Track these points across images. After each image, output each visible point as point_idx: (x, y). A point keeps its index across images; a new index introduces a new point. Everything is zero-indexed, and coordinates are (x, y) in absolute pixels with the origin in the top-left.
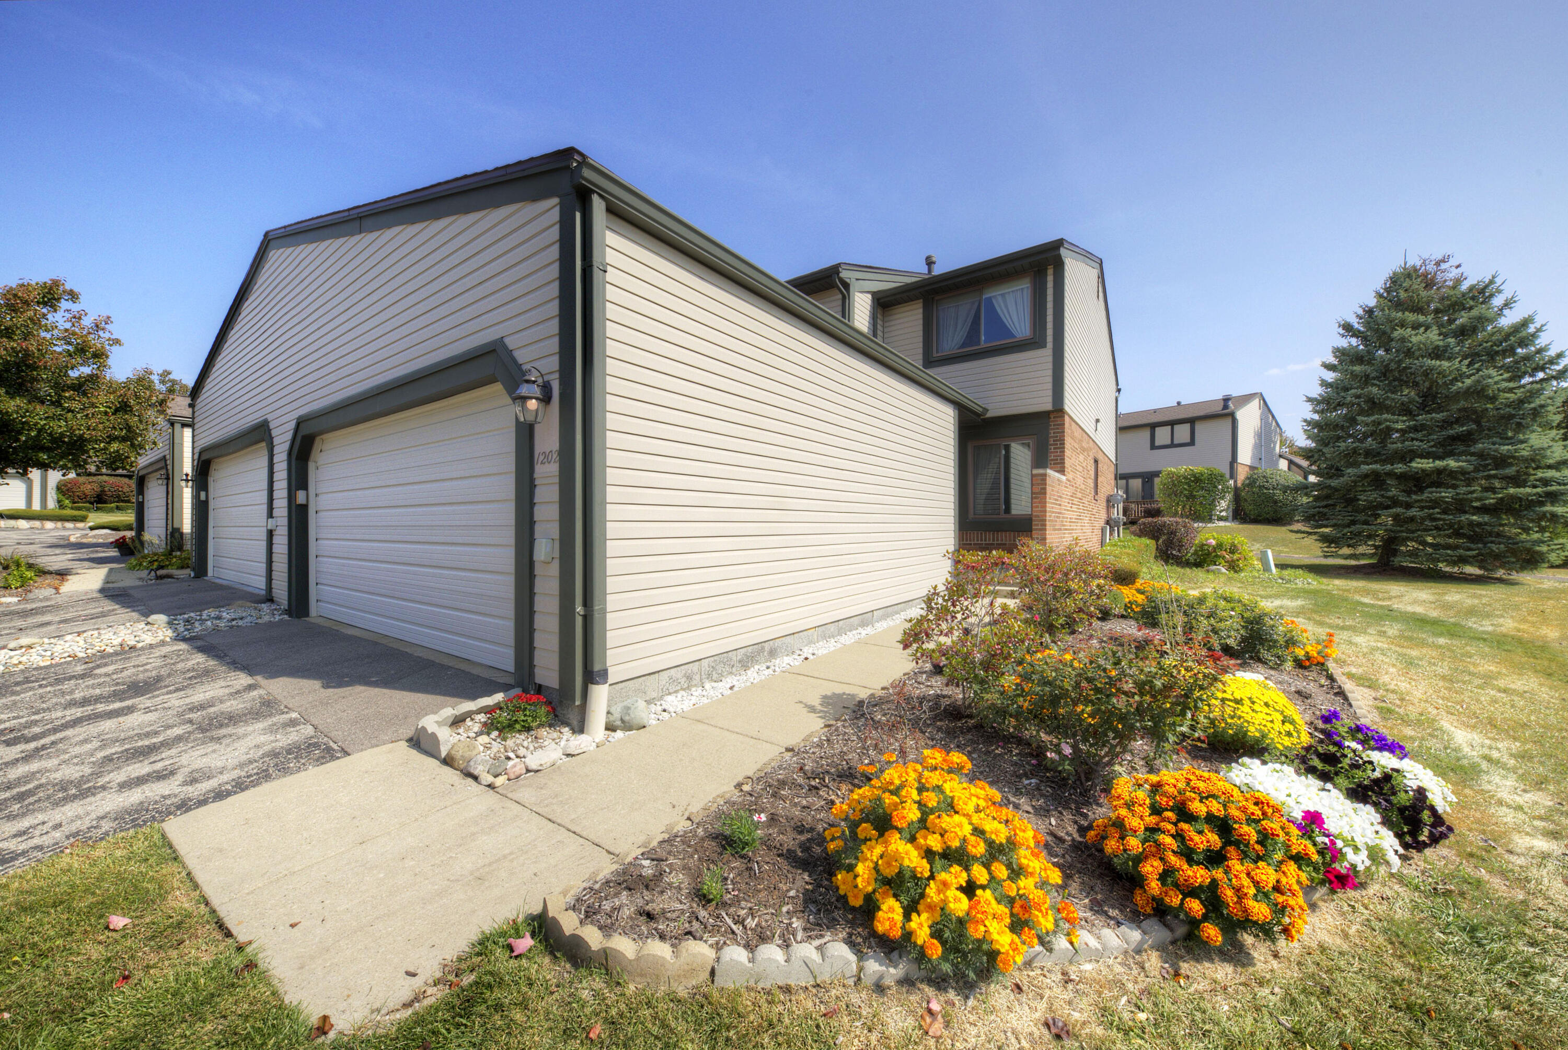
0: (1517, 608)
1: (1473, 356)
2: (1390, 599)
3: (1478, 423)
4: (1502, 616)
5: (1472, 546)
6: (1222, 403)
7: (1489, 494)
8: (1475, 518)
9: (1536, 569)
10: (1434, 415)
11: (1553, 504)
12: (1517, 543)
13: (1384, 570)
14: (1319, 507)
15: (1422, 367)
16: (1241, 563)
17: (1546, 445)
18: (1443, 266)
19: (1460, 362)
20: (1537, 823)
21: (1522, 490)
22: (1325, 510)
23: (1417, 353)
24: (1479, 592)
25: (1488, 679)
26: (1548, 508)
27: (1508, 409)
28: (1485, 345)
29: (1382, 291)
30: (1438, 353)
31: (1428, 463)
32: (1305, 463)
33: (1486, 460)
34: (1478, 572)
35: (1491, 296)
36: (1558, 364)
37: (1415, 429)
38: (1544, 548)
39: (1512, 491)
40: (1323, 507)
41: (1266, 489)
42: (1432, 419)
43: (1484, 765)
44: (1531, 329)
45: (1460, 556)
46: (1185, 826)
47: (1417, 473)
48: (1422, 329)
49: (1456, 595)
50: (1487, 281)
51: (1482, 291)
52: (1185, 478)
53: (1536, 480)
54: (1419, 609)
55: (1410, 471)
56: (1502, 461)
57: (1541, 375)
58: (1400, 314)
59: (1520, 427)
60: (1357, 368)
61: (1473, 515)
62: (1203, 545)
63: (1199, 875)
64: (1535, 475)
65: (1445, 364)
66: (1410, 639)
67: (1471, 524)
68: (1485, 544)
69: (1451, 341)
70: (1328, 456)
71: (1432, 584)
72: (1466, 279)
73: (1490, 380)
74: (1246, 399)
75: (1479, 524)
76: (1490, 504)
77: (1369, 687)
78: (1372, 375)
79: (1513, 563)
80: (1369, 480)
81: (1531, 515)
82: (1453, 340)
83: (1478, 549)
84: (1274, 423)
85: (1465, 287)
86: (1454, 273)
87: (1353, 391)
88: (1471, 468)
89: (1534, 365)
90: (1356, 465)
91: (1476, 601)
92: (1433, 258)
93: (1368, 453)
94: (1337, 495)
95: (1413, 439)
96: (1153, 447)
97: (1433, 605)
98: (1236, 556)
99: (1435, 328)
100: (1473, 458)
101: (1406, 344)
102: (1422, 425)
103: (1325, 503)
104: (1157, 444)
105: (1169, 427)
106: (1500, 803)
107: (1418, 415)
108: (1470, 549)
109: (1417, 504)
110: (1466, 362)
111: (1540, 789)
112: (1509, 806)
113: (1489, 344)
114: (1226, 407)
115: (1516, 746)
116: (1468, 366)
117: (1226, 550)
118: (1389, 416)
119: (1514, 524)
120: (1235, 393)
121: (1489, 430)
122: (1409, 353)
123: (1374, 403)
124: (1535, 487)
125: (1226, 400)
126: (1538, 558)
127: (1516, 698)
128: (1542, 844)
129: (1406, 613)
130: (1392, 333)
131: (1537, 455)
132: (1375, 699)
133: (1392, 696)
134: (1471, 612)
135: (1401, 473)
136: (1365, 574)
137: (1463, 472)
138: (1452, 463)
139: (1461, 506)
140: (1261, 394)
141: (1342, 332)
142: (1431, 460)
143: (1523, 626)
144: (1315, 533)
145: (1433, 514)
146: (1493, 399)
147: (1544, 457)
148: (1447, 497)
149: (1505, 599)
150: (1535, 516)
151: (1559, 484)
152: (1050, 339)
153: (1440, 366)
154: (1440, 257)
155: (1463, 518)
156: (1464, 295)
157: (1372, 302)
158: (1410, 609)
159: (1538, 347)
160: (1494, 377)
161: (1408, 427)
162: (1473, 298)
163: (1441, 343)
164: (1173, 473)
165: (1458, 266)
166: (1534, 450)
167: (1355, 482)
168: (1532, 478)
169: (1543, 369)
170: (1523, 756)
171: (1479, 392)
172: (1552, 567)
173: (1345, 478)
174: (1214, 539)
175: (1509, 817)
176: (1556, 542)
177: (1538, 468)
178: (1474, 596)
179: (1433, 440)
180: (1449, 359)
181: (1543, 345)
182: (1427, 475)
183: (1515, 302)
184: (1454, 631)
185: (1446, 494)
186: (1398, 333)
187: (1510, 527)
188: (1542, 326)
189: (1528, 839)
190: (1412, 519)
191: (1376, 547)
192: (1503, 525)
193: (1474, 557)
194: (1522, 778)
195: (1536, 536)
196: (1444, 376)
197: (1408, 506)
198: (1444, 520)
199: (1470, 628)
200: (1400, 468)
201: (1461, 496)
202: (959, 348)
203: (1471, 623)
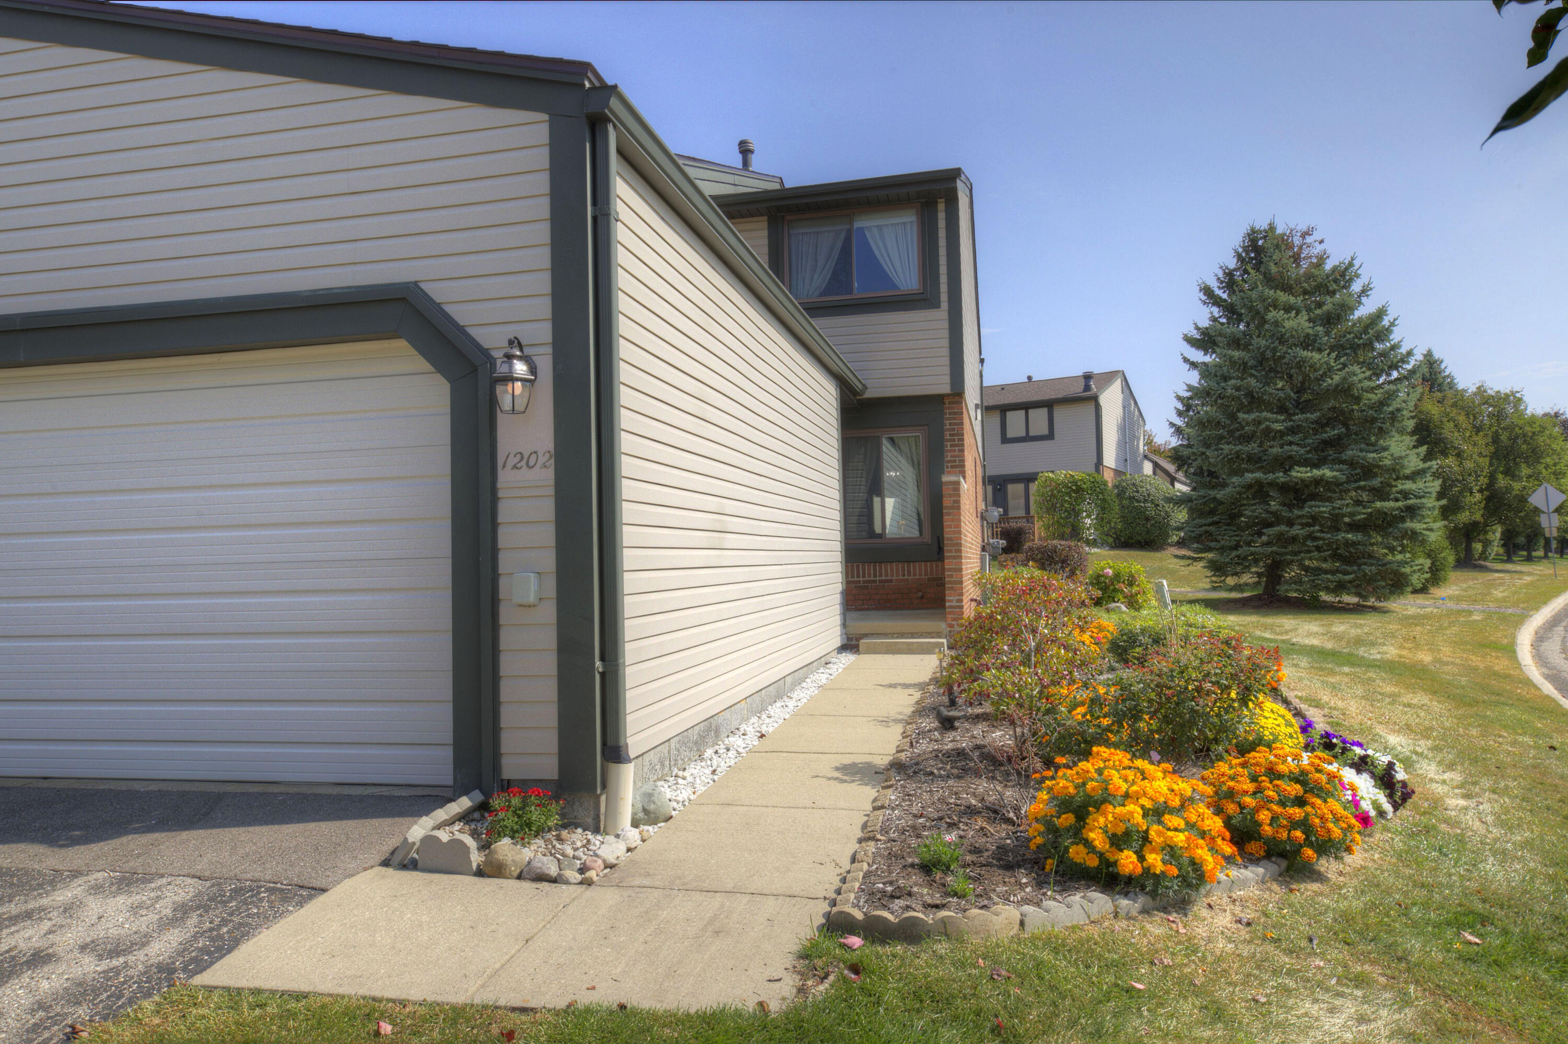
0: (1393, 636)
1: (1338, 348)
2: (1287, 632)
3: (1346, 425)
4: (1385, 645)
5: (1348, 568)
6: (1082, 383)
7: (1360, 509)
8: (1350, 536)
9: (1402, 593)
10: (1308, 415)
11: (1412, 521)
12: (1385, 565)
13: (1271, 602)
14: (1205, 525)
15: (1295, 357)
16: (1140, 599)
17: (1403, 454)
18: (1309, 240)
19: (1329, 354)
20: (1457, 791)
21: (1387, 503)
22: (1212, 528)
23: (1291, 341)
24: (1359, 622)
25: (1394, 698)
26: (1409, 524)
27: (1371, 412)
28: (1348, 336)
29: (1240, 250)
30: (1308, 343)
31: (1306, 472)
32: (1171, 468)
33: (1355, 469)
34: (1354, 600)
35: (1351, 280)
36: (1408, 363)
37: (1292, 431)
38: (1407, 570)
39: (1378, 504)
40: (1209, 525)
41: (1138, 501)
42: (1307, 419)
43: (1414, 757)
44: (1386, 322)
45: (1339, 581)
46: (1278, 782)
47: (1297, 483)
48: (1293, 313)
49: (1342, 626)
50: (1347, 262)
51: (1343, 274)
52: (1066, 486)
53: (1398, 493)
54: (1315, 642)
55: (1291, 481)
56: (1368, 471)
57: (1395, 374)
58: (1272, 292)
59: (1382, 432)
60: (1236, 354)
61: (1348, 533)
62: (1099, 576)
63: (1297, 812)
64: (1396, 486)
65: (1316, 356)
66: (1321, 669)
67: (1347, 544)
68: (1359, 566)
69: (1320, 329)
70: (1212, 460)
71: (1317, 616)
72: (1328, 257)
73: (1355, 378)
74: (1109, 377)
75: (1354, 544)
76: (1359, 520)
77: (1317, 707)
78: (1250, 364)
79: (1383, 587)
80: (1253, 491)
81: (1397, 533)
82: (1321, 328)
83: (1354, 572)
84: (1137, 413)
85: (1328, 266)
86: (1318, 249)
87: (1233, 382)
88: (1344, 478)
89: (1389, 363)
90: (1239, 472)
91: (1359, 631)
92: (1299, 228)
93: (1251, 459)
94: (1221, 509)
95: (1291, 443)
96: (1005, 440)
97: (1325, 637)
98: (1135, 589)
99: (1304, 313)
100: (1345, 467)
101: (1280, 329)
102: (1299, 426)
103: (1209, 520)
104: (1010, 434)
105: (1023, 412)
106: (1431, 780)
107: (1295, 414)
108: (1347, 573)
109: (1299, 521)
110: (1334, 355)
111: (1453, 770)
112: (1437, 782)
113: (1352, 335)
114: (1087, 388)
115: (1429, 743)
116: (1336, 360)
117: (1124, 582)
118: (1269, 415)
119: (1381, 543)
120: (1097, 369)
121: (1356, 434)
122: (1282, 340)
123: (1253, 397)
124: (1397, 500)
125: (1088, 377)
126: (1403, 581)
127: (1419, 711)
128: (1462, 802)
129: (1306, 646)
130: (1266, 314)
131: (1397, 464)
132: (1325, 716)
133: (1336, 713)
134: (1359, 642)
135: (1283, 484)
136: (1254, 608)
137: (1338, 484)
138: (1327, 472)
139: (1335, 523)
140: (1123, 374)
141: (1204, 298)
142: (1309, 469)
143: (1404, 652)
144: (1201, 559)
145: (1313, 532)
146: (1358, 399)
147: (1403, 467)
148: (1325, 512)
149: (1381, 627)
150: (1399, 534)
151: (1416, 497)
152: (944, 297)
153: (1311, 358)
154: (1305, 229)
155: (1339, 537)
156: (1328, 276)
157: (1232, 263)
158: (1307, 641)
159: (1392, 343)
160: (1358, 374)
161: (1286, 428)
162: (1336, 281)
163: (1310, 331)
164: (1051, 480)
165: (1321, 242)
166: (1394, 459)
167: (1239, 493)
168: (1394, 489)
169: (1396, 367)
170: (1435, 749)
171: (1345, 391)
172: (1415, 591)
173: (1228, 490)
174: (1110, 568)
175: (1439, 789)
176: (1417, 562)
177: (1398, 478)
178: (1357, 626)
179: (1309, 445)
180: (1320, 350)
181: (1396, 341)
182: (1306, 486)
183: (1371, 289)
184: (1352, 660)
185: (1324, 508)
186: (1272, 315)
187: (1377, 545)
188: (1395, 320)
189: (1454, 800)
190: (1294, 539)
191: (1259, 575)
192: (1372, 544)
193: (1350, 582)
194: (1440, 763)
195: (1399, 557)
196: (1315, 370)
197: (1290, 523)
198: (1323, 539)
199: (1363, 657)
200: (1280, 477)
201: (1337, 511)
202: (821, 295)
203: (1362, 652)
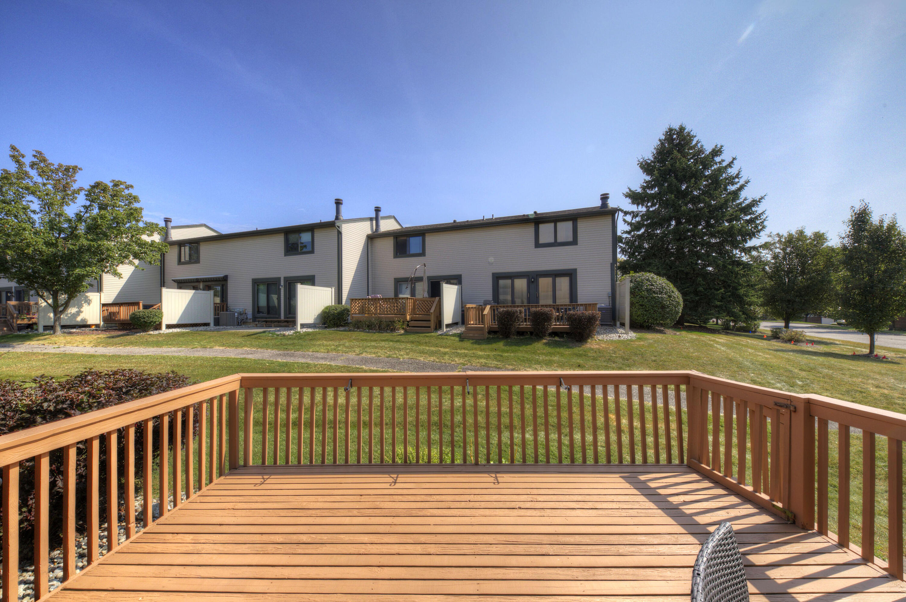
96: (538, 245)
104: (542, 241)
105: (552, 225)
114: (604, 206)
